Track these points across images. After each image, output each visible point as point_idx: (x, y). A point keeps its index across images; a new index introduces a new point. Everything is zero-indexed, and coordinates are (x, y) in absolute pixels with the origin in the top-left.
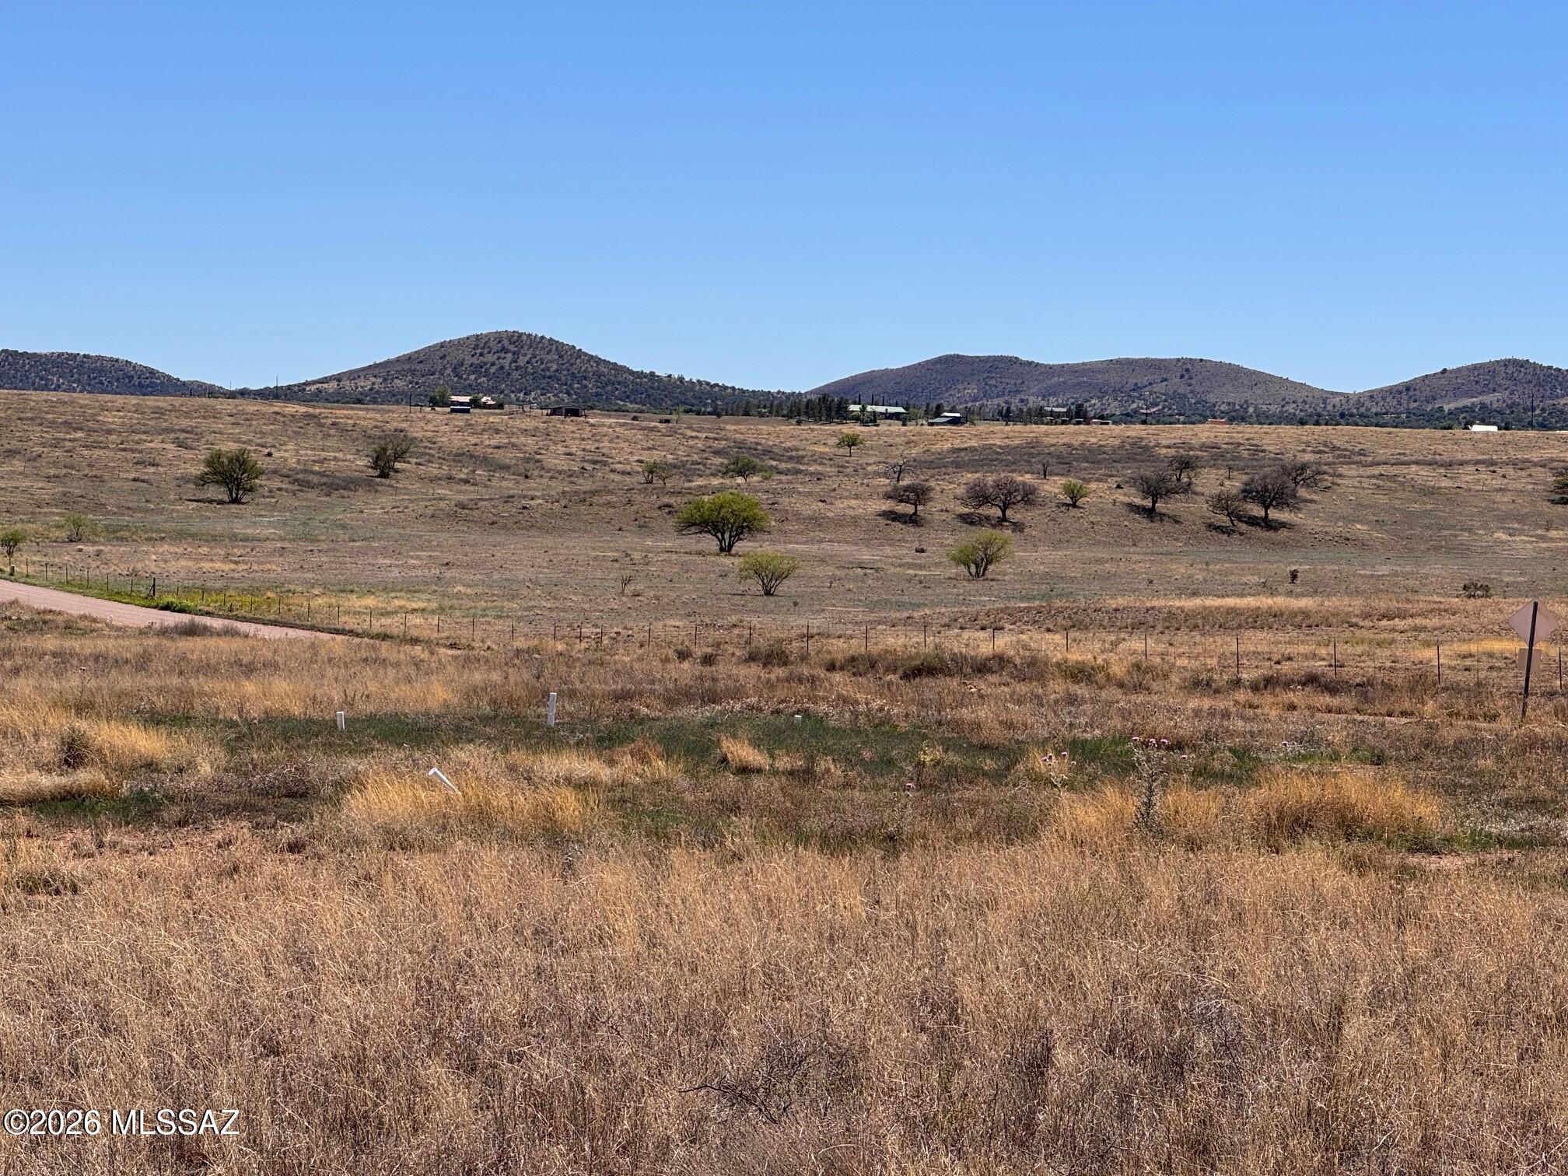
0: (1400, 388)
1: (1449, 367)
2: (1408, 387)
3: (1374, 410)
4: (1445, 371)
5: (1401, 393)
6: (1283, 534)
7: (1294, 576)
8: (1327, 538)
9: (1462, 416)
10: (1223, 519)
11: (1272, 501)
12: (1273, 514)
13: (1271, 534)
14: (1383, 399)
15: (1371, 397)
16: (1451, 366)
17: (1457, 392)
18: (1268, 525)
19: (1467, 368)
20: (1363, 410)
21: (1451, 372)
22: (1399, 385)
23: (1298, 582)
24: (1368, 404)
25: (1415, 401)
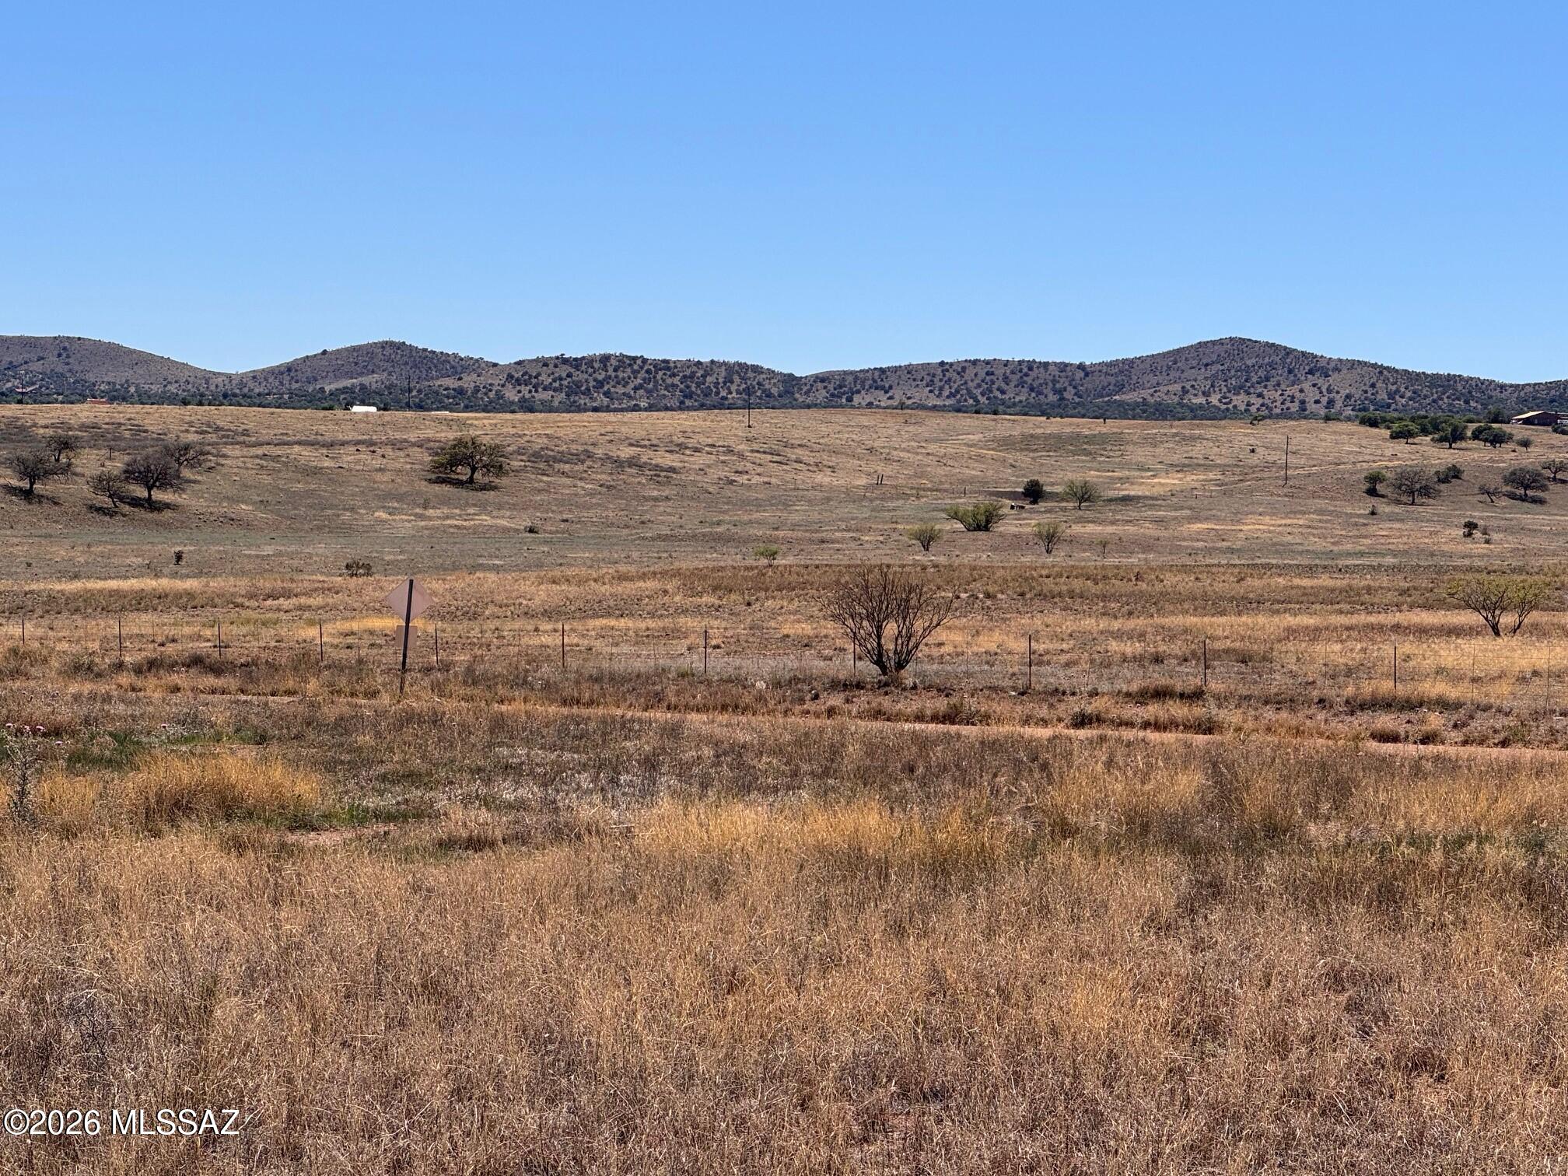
0: (282, 369)
1: (329, 349)
2: (289, 368)
3: (257, 391)
4: (325, 352)
5: (282, 374)
6: (167, 514)
7: (179, 557)
8: (212, 519)
9: (342, 396)
10: (105, 501)
11: (155, 482)
12: (158, 495)
13: (154, 516)
14: (266, 379)
15: (254, 377)
16: (331, 348)
17: (338, 373)
18: (152, 506)
19: (346, 349)
20: (246, 390)
21: (331, 353)
22: (281, 365)
23: (183, 563)
24: (251, 384)
25: (297, 382)
